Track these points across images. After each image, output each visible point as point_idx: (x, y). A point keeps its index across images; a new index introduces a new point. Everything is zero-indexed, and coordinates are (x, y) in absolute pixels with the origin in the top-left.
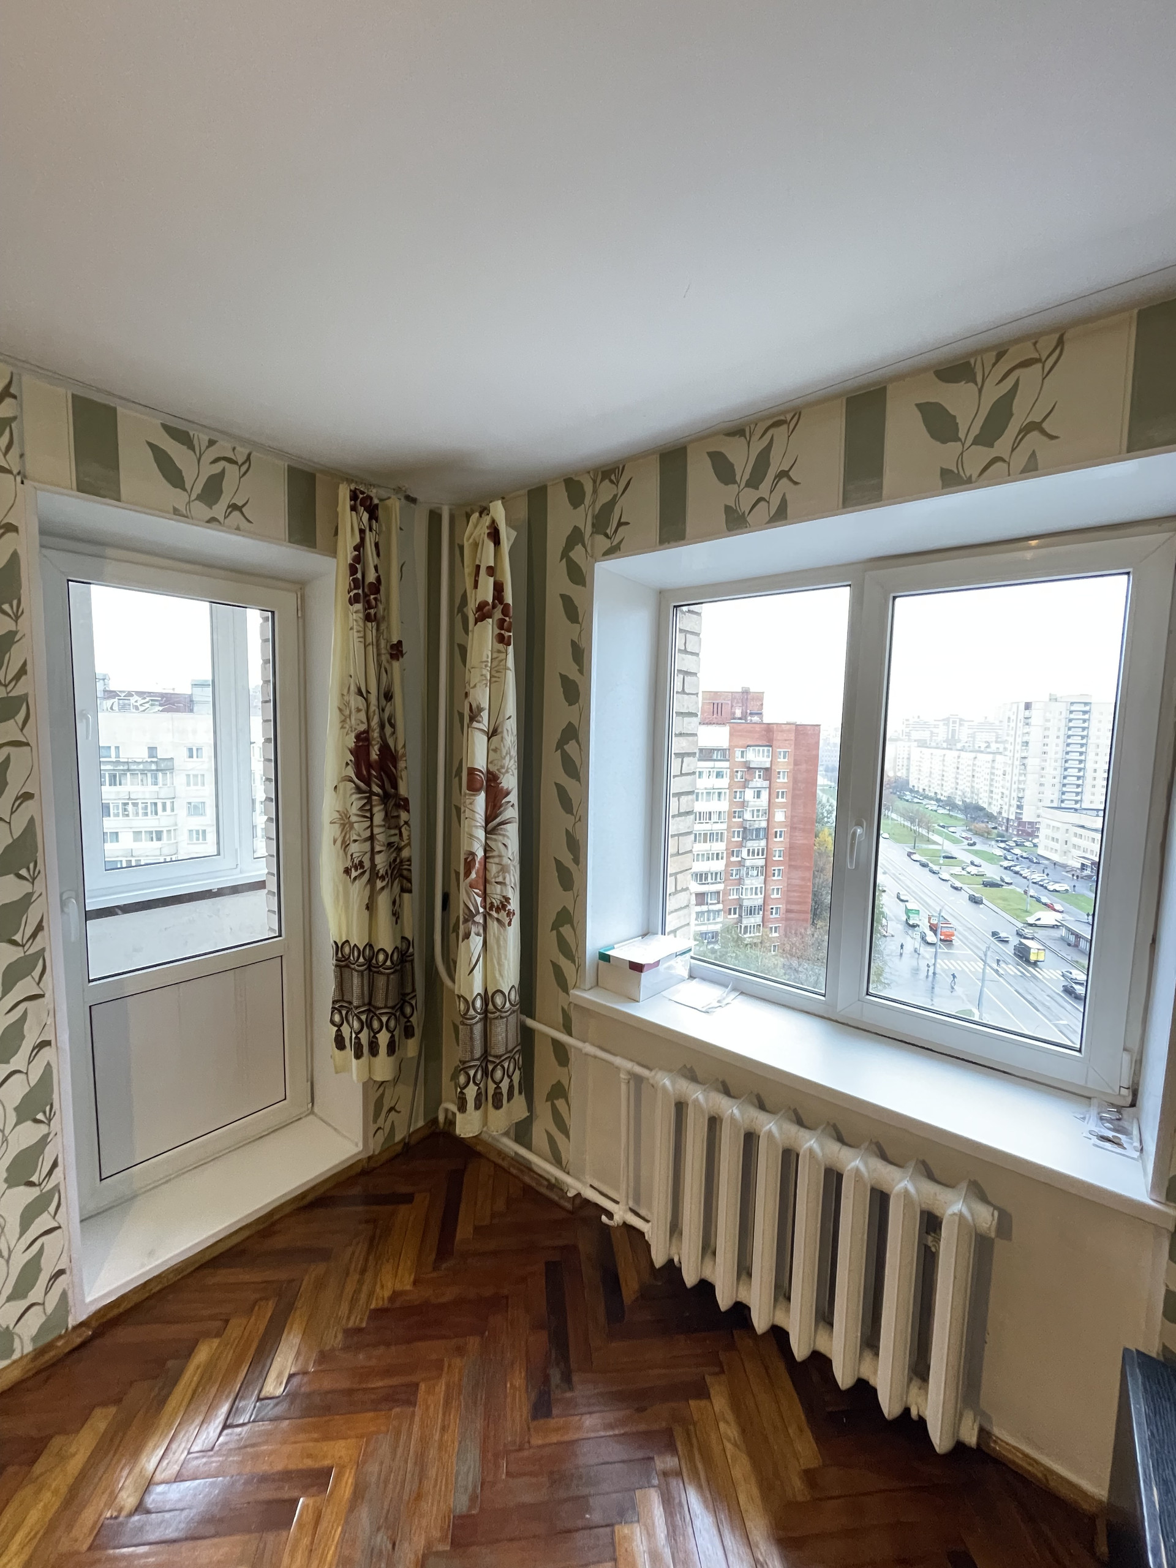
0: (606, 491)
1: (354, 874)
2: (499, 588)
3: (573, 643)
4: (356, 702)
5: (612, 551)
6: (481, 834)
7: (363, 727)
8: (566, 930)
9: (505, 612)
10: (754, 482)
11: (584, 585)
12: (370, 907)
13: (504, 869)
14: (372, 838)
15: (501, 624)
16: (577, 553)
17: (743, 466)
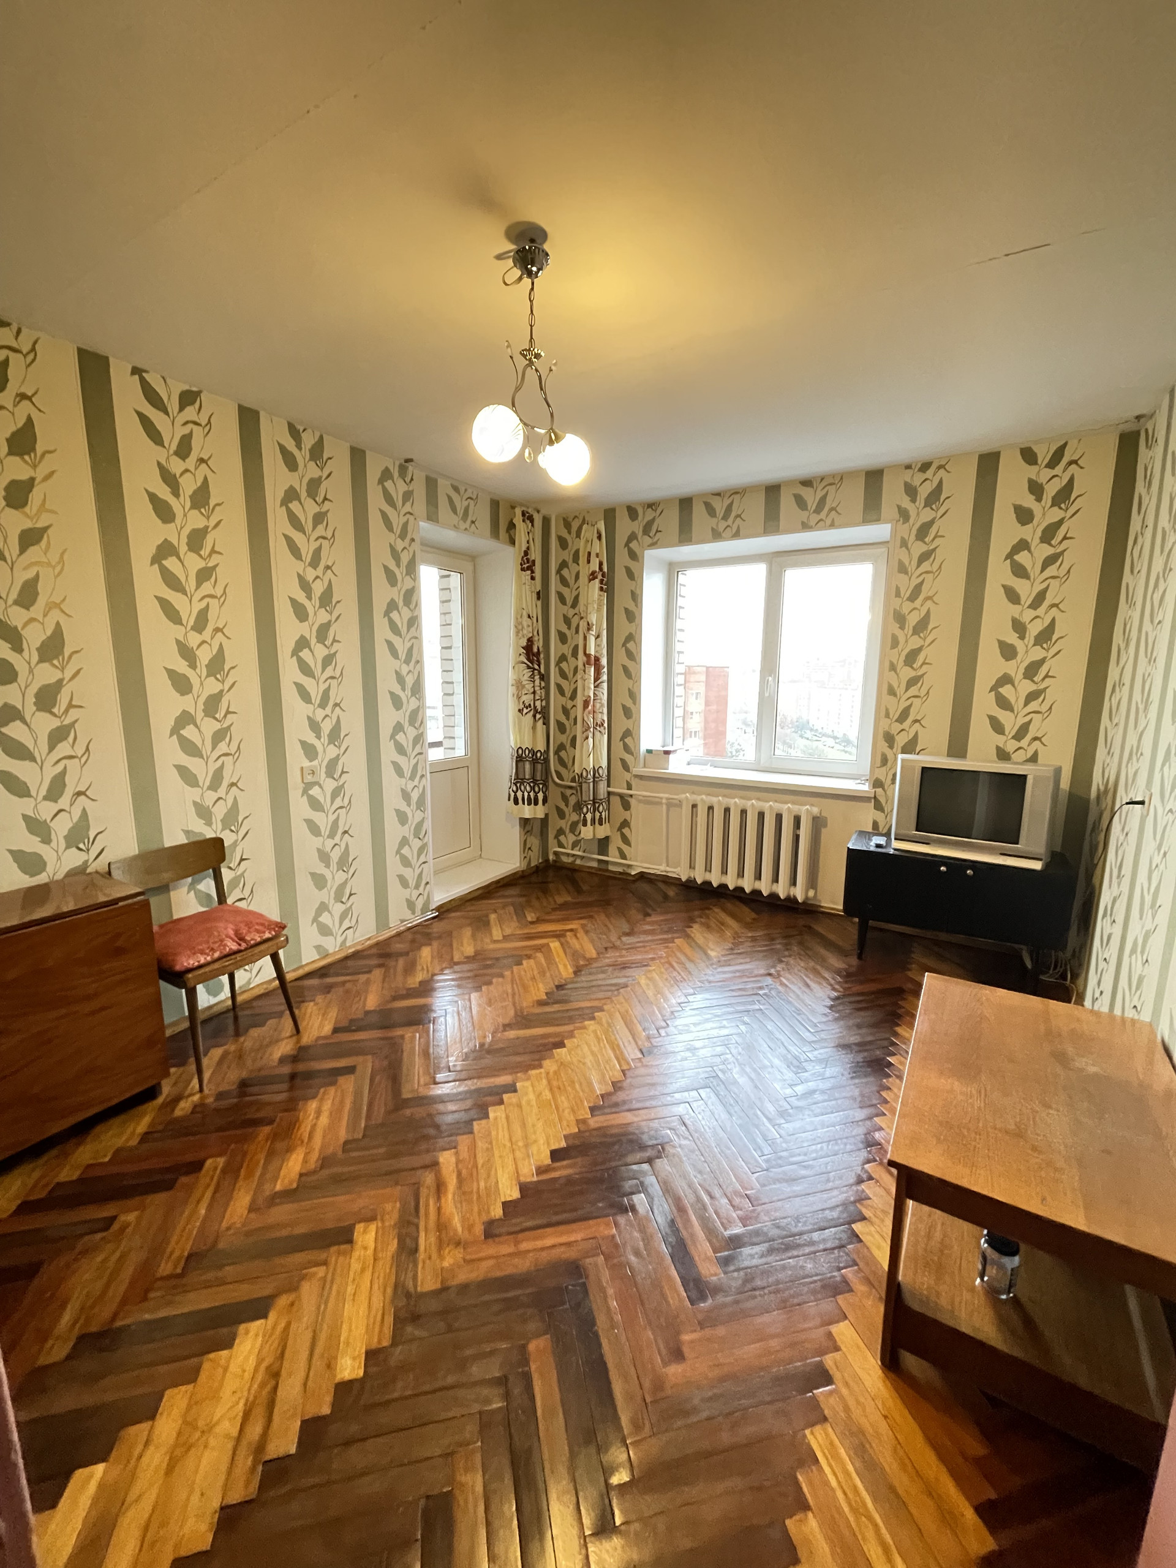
0: (650, 514)
1: (525, 711)
2: (601, 564)
3: (632, 591)
4: (526, 621)
5: (653, 545)
6: (592, 686)
7: (531, 635)
8: (628, 740)
9: (603, 576)
10: (725, 517)
11: (638, 561)
12: (534, 728)
13: (602, 705)
14: (534, 693)
15: (601, 582)
16: (634, 545)
17: (720, 510)
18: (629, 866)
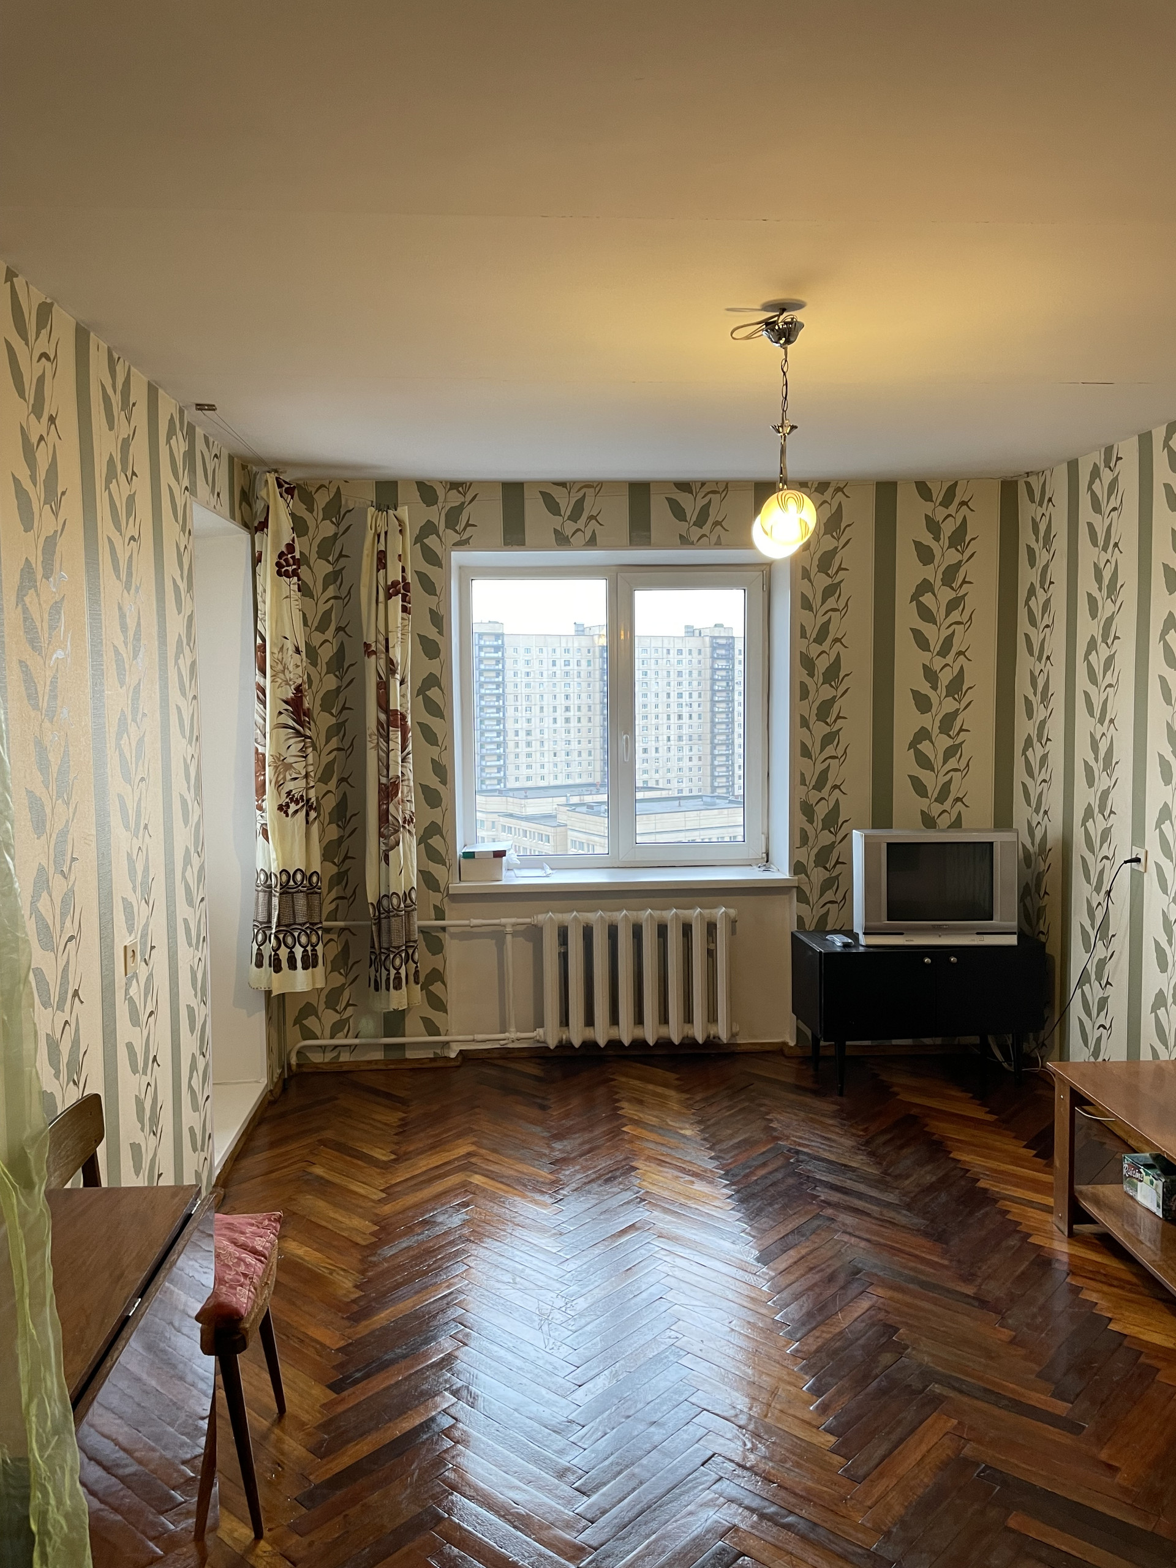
0: (455, 499)
1: (291, 807)
3: (432, 610)
4: (292, 659)
5: (462, 544)
6: (400, 761)
7: (300, 681)
8: (435, 841)
9: (407, 588)
10: (574, 517)
11: (441, 568)
12: (306, 836)
13: (410, 790)
14: (307, 775)
15: (404, 598)
16: (432, 542)
17: (566, 507)
18: (446, 1044)
